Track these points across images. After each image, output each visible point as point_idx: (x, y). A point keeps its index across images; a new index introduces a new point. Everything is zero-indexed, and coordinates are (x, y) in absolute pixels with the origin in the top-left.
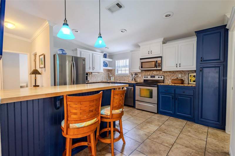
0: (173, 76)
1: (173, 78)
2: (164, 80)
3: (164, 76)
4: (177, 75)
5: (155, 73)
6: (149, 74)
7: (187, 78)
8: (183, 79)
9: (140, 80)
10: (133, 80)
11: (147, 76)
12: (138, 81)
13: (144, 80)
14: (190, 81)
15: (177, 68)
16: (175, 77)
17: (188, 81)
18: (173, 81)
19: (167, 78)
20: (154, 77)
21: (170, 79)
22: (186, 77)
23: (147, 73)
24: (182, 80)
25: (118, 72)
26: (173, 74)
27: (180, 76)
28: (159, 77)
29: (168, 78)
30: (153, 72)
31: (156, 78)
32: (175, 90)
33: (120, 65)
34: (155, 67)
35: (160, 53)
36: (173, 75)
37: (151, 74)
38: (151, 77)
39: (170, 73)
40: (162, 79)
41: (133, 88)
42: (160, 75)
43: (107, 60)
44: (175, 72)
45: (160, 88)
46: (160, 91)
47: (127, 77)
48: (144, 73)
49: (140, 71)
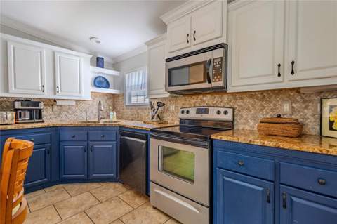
0: (262, 110)
1: (261, 116)
2: (233, 122)
3: (234, 110)
4: (275, 105)
5: (208, 99)
6: (194, 103)
7: (313, 115)
8: (300, 120)
9: (172, 120)
10: (154, 120)
11: (189, 109)
12: (169, 121)
13: (182, 121)
14: (331, 129)
15: (280, 79)
16: (267, 113)
17: (318, 127)
18: (263, 125)
19: (242, 116)
20: (206, 112)
21: (254, 118)
22: (309, 113)
23: (187, 102)
24: (296, 122)
25: (130, 100)
26: (263, 103)
27: (286, 108)
28: (219, 113)
29: (245, 116)
30: (205, 98)
31: (212, 115)
32: (276, 169)
33: (133, 84)
34: (204, 82)
35: (219, 34)
36: (262, 105)
37: (198, 105)
38: (199, 112)
39: (252, 101)
40: (229, 117)
41: (144, 142)
42: (222, 105)
43: (107, 72)
44: (270, 97)
45: (218, 152)
46: (219, 162)
47: (145, 111)
48: (182, 101)
49: (168, 95)
